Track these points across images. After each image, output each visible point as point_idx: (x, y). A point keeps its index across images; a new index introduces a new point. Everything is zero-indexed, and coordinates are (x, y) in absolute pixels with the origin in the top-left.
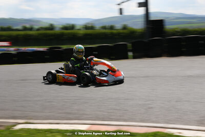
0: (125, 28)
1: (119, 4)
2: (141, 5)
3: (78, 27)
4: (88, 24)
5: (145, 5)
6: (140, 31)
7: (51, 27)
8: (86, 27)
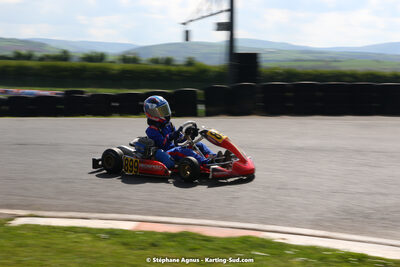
0: (190, 63)
1: (184, 24)
2: (221, 27)
3: (110, 58)
4: (128, 53)
5: (228, 26)
6: (217, 70)
7: (65, 56)
8: (125, 59)
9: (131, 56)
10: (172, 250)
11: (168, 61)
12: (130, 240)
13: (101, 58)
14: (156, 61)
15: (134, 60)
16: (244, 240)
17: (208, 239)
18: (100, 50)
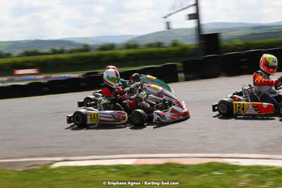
0: (175, 44)
4: (130, 41)
7: (86, 48)
8: (128, 46)
9: (133, 43)
10: (158, 176)
11: (159, 45)
12: (130, 171)
13: (112, 47)
14: (150, 46)
15: (135, 46)
16: (209, 165)
17: (183, 167)
18: (110, 41)
